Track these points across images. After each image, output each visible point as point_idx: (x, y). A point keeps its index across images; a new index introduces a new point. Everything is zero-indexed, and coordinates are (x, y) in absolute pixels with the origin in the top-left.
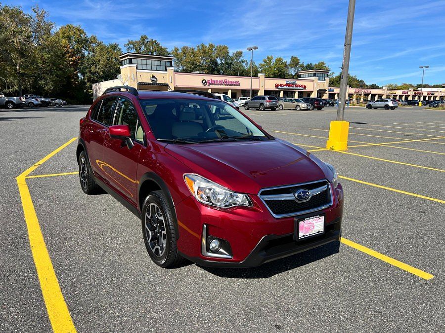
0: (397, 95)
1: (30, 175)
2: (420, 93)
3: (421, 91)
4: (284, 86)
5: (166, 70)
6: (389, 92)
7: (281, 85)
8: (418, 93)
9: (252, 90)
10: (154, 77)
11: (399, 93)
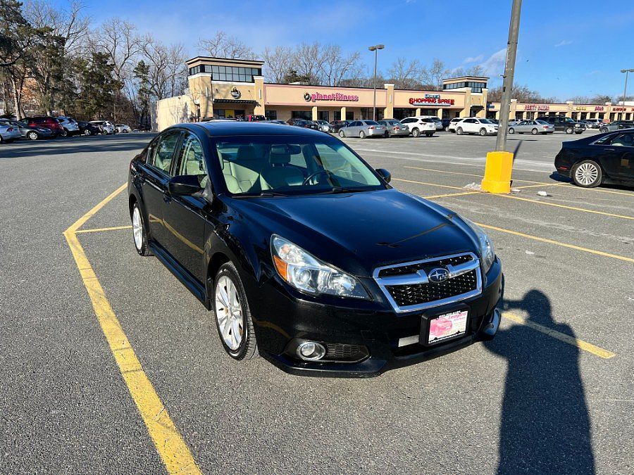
0: (587, 113)
1: (81, 228)
2: (621, 109)
3: (623, 106)
4: (422, 101)
5: (253, 81)
6: (575, 109)
7: (417, 101)
8: (618, 109)
9: (376, 108)
10: (237, 91)
11: (591, 109)
